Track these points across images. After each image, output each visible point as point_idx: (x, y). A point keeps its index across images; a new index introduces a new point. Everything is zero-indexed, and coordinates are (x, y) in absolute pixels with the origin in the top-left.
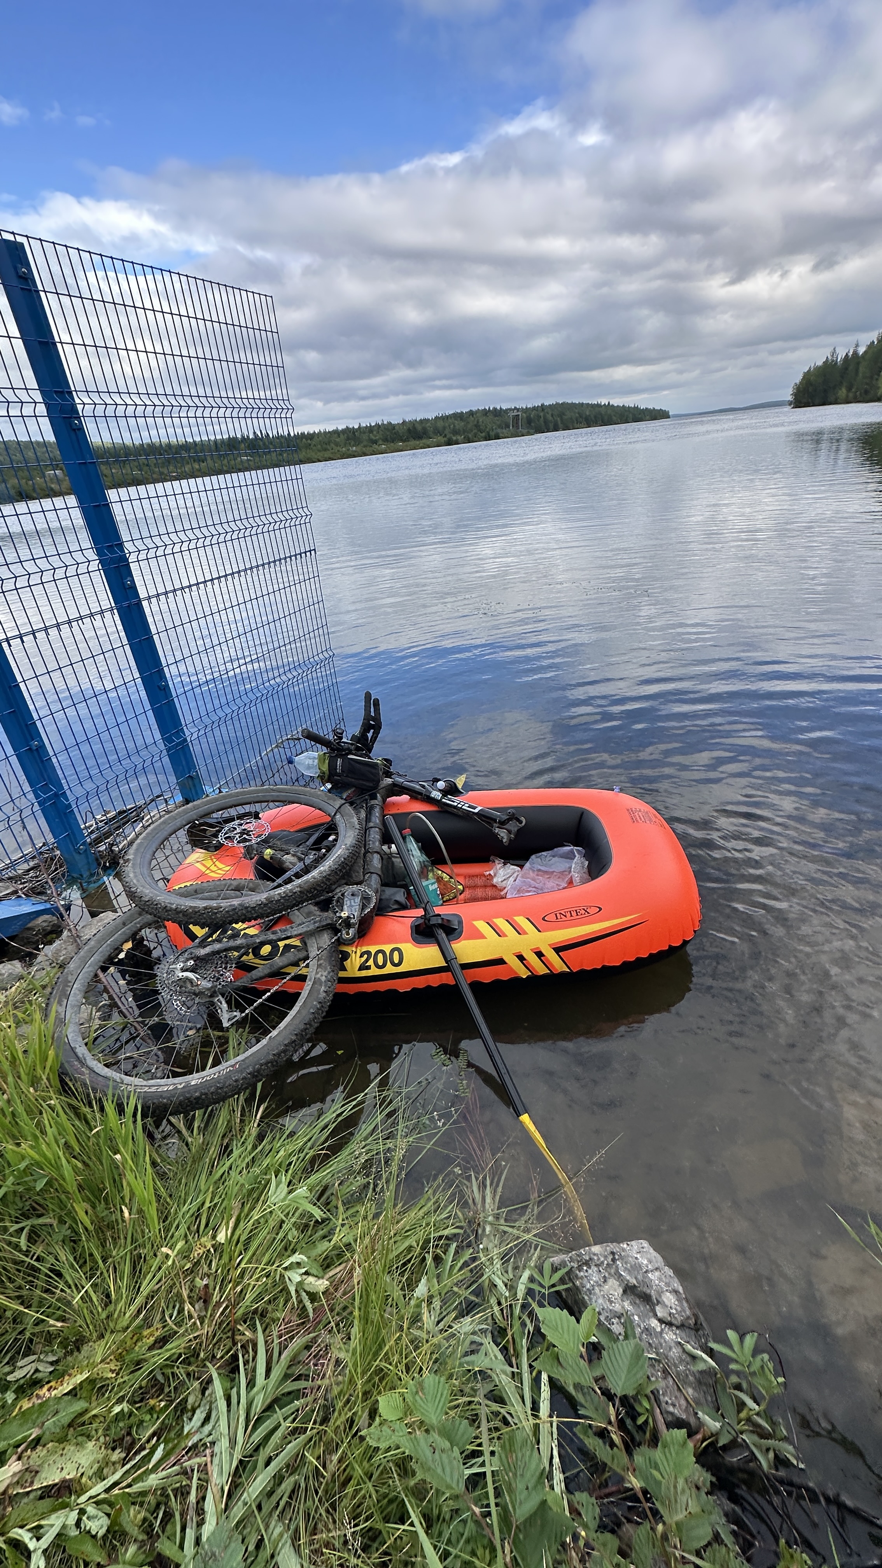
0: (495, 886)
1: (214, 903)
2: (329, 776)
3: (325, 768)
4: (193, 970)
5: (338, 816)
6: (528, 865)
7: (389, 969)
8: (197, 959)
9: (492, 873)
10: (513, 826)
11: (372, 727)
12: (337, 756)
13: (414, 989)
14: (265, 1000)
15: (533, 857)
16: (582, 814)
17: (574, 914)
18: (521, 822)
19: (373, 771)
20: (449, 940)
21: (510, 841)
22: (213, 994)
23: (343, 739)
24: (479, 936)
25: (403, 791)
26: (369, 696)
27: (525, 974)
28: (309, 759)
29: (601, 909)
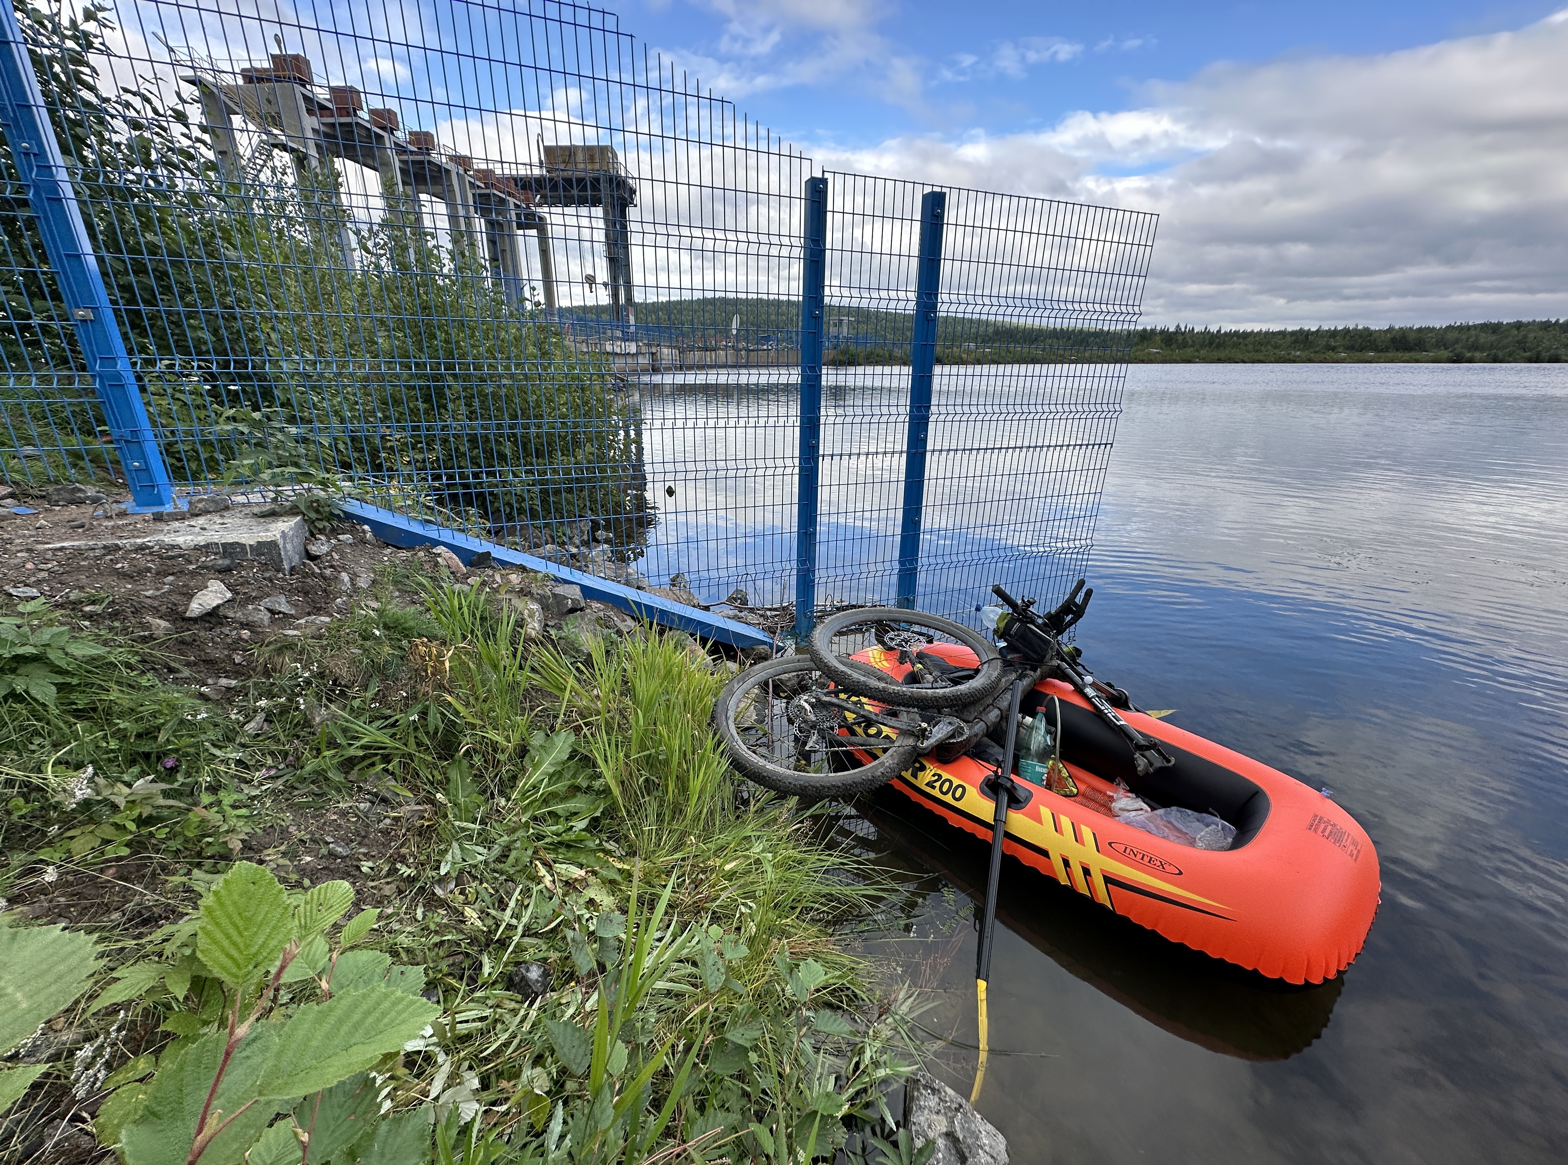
0: (1110, 809)
1: (849, 672)
2: (1002, 633)
3: (1002, 625)
4: (812, 706)
5: (986, 666)
6: (1161, 811)
8: (819, 700)
9: (1115, 796)
10: (1159, 763)
11: (1073, 612)
12: (1018, 620)
13: (960, 828)
14: (843, 752)
15: (1174, 808)
16: (1257, 793)
17: (1146, 859)
18: (1169, 761)
19: (1043, 646)
20: (1009, 806)
21: (1147, 774)
22: (813, 727)
23: (1031, 609)
24: (1038, 818)
25: (1066, 678)
26: (1081, 584)
27: (1064, 881)
28: (992, 611)
29: (1181, 873)
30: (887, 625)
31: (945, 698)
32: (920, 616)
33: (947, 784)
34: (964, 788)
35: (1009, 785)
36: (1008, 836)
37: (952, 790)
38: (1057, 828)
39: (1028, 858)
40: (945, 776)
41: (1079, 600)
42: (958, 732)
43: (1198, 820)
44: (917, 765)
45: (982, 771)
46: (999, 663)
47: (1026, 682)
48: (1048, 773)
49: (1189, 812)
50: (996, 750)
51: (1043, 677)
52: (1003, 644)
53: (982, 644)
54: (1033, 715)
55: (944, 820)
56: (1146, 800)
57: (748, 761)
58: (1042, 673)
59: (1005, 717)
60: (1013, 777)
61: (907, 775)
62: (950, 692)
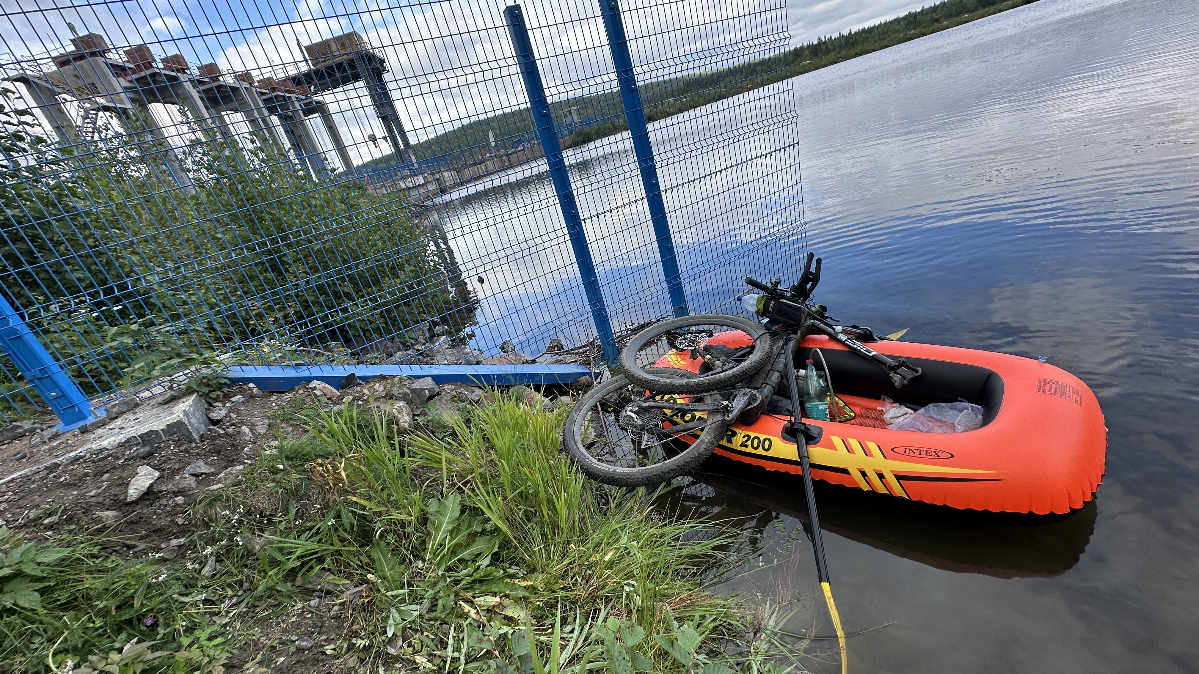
0: (883, 420)
1: (657, 379)
2: (763, 313)
3: (761, 306)
4: (636, 413)
5: (758, 341)
6: (922, 411)
7: (760, 451)
8: (640, 407)
9: (884, 409)
10: (910, 375)
11: (811, 280)
12: (772, 299)
13: (776, 471)
14: (671, 441)
15: (931, 405)
16: (991, 375)
17: (923, 453)
18: (917, 372)
19: (797, 313)
20: (807, 444)
21: (903, 386)
22: (643, 429)
23: (779, 287)
24: (832, 447)
25: (821, 331)
26: (811, 256)
27: (865, 488)
28: (751, 298)
29: (953, 456)
30: (674, 333)
31: (735, 376)
32: (697, 318)
33: (756, 441)
34: (769, 440)
35: (803, 428)
36: (813, 466)
37: (761, 444)
38: (849, 450)
39: (833, 479)
40: (753, 435)
41: (813, 269)
42: (753, 398)
43: (952, 409)
44: (729, 433)
45: (779, 423)
46: (767, 336)
47: (791, 344)
48: (829, 408)
49: (943, 404)
50: (785, 403)
51: (803, 337)
52: (766, 320)
53: (750, 326)
54: (805, 367)
55: (761, 468)
56: (908, 405)
57: (601, 470)
58: (801, 333)
59: (784, 376)
60: (804, 420)
61: (724, 442)
62: (737, 371)
